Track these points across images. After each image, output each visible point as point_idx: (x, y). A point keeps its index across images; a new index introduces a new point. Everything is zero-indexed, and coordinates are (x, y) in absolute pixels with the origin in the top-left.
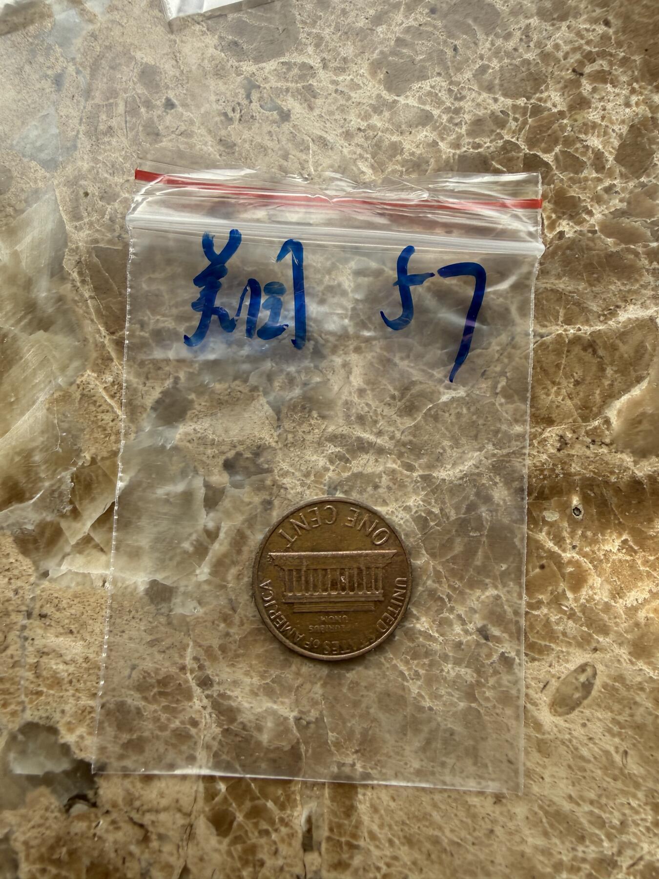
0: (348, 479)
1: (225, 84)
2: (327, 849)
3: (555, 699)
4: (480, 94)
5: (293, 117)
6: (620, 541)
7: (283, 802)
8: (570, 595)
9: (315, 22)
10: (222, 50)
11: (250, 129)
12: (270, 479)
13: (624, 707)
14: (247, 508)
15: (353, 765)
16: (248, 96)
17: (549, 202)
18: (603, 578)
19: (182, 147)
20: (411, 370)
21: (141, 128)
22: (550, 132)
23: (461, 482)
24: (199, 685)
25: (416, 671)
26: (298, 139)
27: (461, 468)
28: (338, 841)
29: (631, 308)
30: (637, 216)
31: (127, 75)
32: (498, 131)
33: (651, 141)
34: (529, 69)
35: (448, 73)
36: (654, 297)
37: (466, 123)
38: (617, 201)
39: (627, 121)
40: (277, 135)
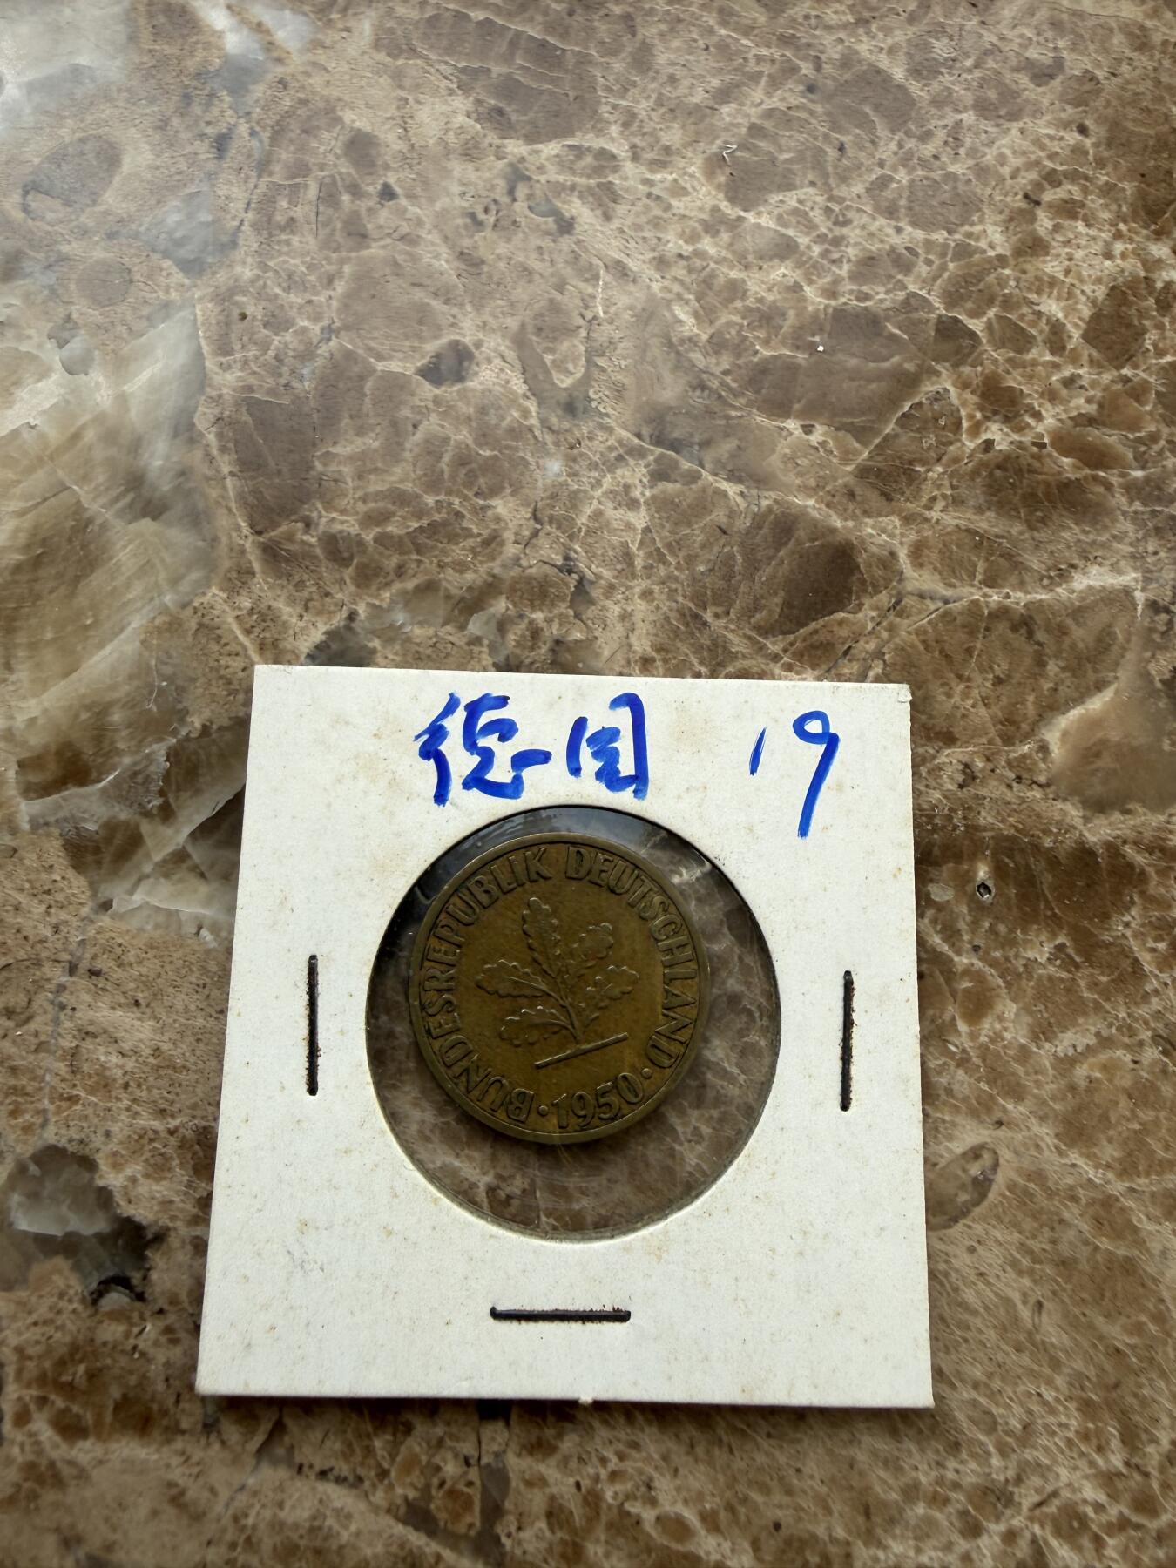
1: (477, 170)
2: (520, 1417)
4: (874, 219)
5: (578, 229)
6: (1052, 945)
8: (962, 1027)
9: (626, 90)
10: (478, 120)
11: (509, 240)
13: (1042, 1226)
16: (511, 192)
17: (973, 392)
18: (1021, 1005)
19: (400, 258)
20: (730, 636)
21: (339, 225)
22: (981, 286)
25: (696, 1128)
29: (1094, 569)
30: (1113, 426)
31: (328, 144)
32: (900, 277)
33: (1142, 314)
34: (955, 188)
35: (826, 184)
36: (1133, 556)
37: (849, 261)
38: (1081, 401)
39: (1105, 279)
40: (550, 253)
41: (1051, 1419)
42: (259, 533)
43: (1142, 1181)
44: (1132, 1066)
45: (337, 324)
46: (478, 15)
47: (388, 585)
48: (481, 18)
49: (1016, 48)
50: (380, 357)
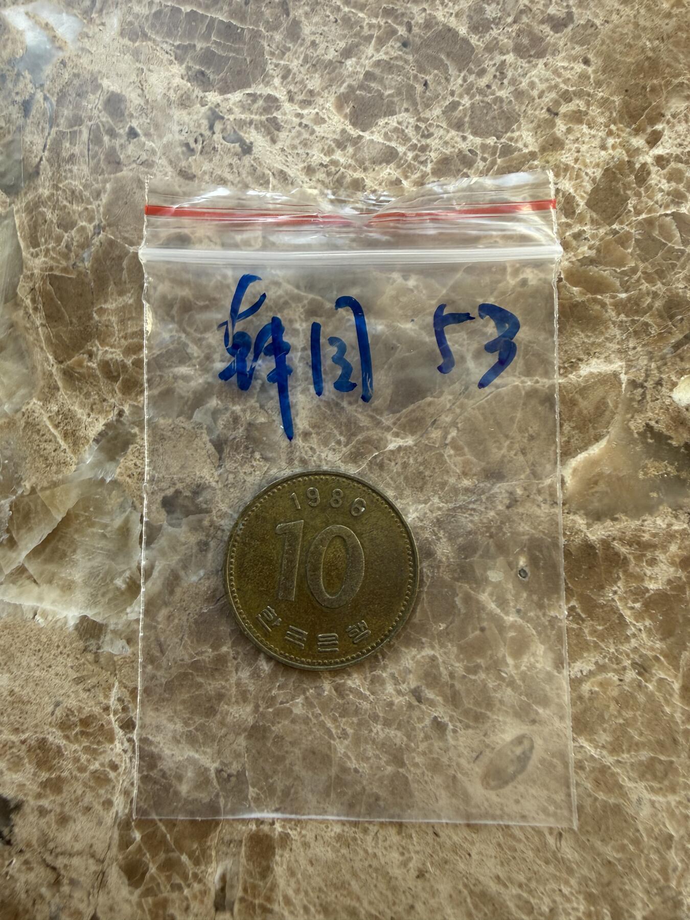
1: (189, 114)
2: (239, 910)
3: (488, 771)
4: (448, 132)
5: (255, 150)
6: (567, 607)
7: (198, 857)
8: (510, 661)
9: (284, 54)
10: (188, 80)
11: (211, 160)
12: (208, 519)
13: (560, 785)
14: (183, 548)
15: (273, 823)
16: (211, 127)
18: (547, 646)
19: (141, 177)
20: (359, 416)
21: (102, 157)
24: (121, 727)
25: (344, 730)
26: (258, 172)
28: (251, 902)
29: (594, 361)
30: (606, 264)
31: (94, 103)
32: (465, 170)
33: (626, 186)
34: (501, 107)
35: (416, 110)
36: (619, 351)
37: (432, 161)
38: (586, 248)
39: (601, 164)
40: (237, 168)
41: (568, 906)
42: (61, 362)
43: (625, 756)
44: (618, 683)
45: (104, 222)
46: (186, 9)
47: (142, 392)
48: (188, 10)
49: (541, 7)
50: (131, 244)
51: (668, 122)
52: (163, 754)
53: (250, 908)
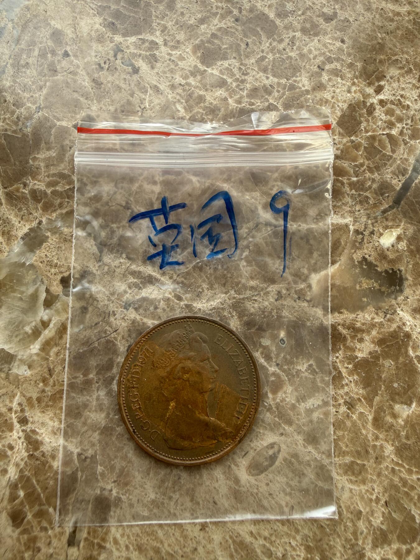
0: (138, 301)
1: (103, 46)
2: (84, 546)
3: (251, 464)
4: (258, 73)
5: (140, 72)
6: (307, 364)
7: (60, 510)
8: (270, 395)
9: (164, 17)
10: (104, 27)
11: (113, 75)
12: (89, 293)
13: (295, 476)
15: (111, 490)
16: (115, 56)
18: (293, 388)
19: (69, 80)
21: (46, 66)
22: (299, 101)
23: (210, 312)
24: (18, 422)
26: (141, 85)
27: (212, 303)
28: (92, 542)
29: (334, 216)
30: (346, 159)
31: (44, 34)
32: (267, 97)
33: (361, 115)
34: (291, 62)
35: (240, 58)
37: (247, 89)
39: (347, 101)
40: (129, 81)
41: (294, 553)
42: (5, 188)
43: (336, 459)
44: (335, 413)
45: (42, 106)
47: (55, 211)
49: (319, 7)
50: (59, 120)
51: (388, 81)
52: (44, 441)
53: (90, 544)
